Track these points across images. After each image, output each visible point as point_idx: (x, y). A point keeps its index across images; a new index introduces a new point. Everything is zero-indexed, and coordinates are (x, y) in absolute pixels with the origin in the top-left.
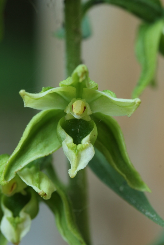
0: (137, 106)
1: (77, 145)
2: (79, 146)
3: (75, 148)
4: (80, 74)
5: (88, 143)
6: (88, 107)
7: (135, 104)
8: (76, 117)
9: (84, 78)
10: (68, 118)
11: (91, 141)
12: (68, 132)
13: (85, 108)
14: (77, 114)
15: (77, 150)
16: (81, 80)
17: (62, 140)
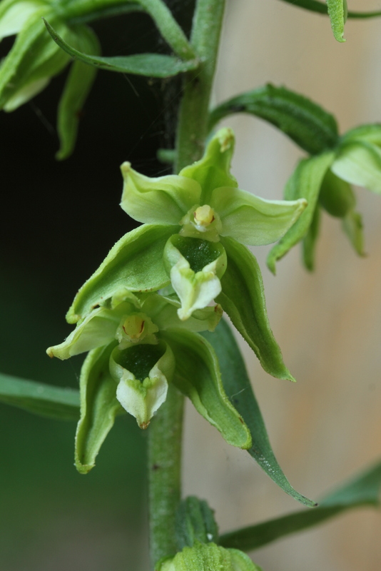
0: (300, 213)
1: (196, 272)
2: (199, 274)
3: (192, 276)
4: (222, 141)
5: (212, 273)
6: (218, 218)
7: (298, 209)
8: (199, 227)
9: (228, 146)
10: (184, 233)
11: (217, 272)
12: (184, 253)
13: (213, 219)
14: (203, 223)
15: (195, 280)
16: (223, 149)
17: (172, 264)
